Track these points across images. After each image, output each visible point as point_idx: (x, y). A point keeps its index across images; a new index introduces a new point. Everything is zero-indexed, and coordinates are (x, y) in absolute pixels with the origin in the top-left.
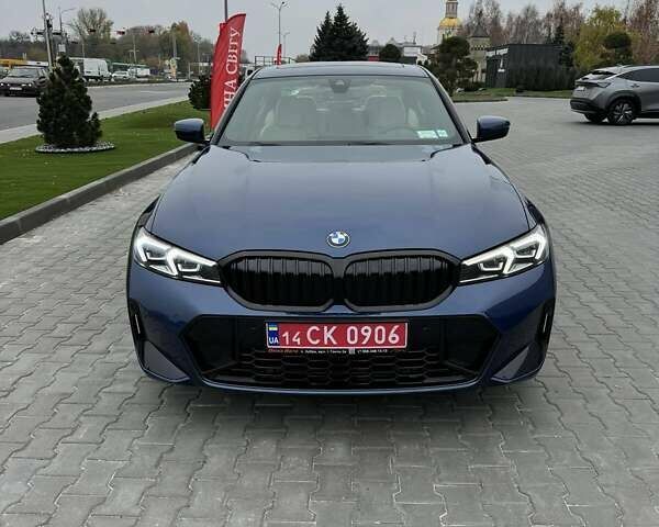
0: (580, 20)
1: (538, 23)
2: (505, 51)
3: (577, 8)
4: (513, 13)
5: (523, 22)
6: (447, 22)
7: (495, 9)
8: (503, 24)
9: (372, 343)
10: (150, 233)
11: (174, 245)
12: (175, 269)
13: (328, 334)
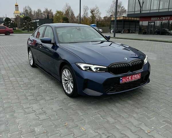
0: (52, 13)
1: (42, 14)
2: (38, 20)
3: (51, 10)
4: (35, 10)
5: (38, 13)
6: (16, 12)
7: (30, 9)
8: (33, 13)
9: (136, 78)
10: (85, 63)
11: (94, 65)
12: (94, 70)
13: (130, 78)
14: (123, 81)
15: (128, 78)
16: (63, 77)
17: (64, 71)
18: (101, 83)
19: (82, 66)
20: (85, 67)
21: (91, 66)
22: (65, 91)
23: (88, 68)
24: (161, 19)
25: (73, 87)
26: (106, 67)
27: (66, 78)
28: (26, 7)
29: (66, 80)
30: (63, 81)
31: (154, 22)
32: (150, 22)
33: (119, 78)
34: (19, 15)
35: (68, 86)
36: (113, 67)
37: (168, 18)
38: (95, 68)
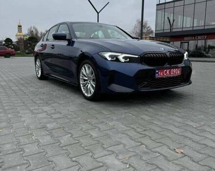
6: (19, 34)
9: (175, 74)
10: (111, 51)
11: (122, 53)
12: (123, 60)
13: (168, 72)
14: (160, 74)
15: (166, 72)
16: (81, 77)
17: (83, 68)
18: (132, 75)
19: (107, 55)
20: (110, 56)
21: (118, 56)
22: (83, 95)
23: (115, 58)
24: (196, 38)
25: (94, 86)
26: (137, 57)
27: (86, 77)
28: (31, 28)
29: (85, 80)
30: (81, 83)
31: (188, 42)
32: (183, 43)
33: (154, 70)
34: (22, 37)
35: (88, 87)
36: (146, 56)
37: (204, 37)
38: (123, 58)
